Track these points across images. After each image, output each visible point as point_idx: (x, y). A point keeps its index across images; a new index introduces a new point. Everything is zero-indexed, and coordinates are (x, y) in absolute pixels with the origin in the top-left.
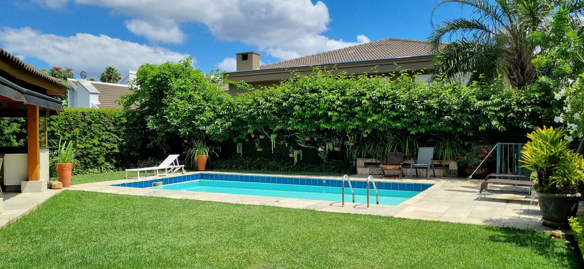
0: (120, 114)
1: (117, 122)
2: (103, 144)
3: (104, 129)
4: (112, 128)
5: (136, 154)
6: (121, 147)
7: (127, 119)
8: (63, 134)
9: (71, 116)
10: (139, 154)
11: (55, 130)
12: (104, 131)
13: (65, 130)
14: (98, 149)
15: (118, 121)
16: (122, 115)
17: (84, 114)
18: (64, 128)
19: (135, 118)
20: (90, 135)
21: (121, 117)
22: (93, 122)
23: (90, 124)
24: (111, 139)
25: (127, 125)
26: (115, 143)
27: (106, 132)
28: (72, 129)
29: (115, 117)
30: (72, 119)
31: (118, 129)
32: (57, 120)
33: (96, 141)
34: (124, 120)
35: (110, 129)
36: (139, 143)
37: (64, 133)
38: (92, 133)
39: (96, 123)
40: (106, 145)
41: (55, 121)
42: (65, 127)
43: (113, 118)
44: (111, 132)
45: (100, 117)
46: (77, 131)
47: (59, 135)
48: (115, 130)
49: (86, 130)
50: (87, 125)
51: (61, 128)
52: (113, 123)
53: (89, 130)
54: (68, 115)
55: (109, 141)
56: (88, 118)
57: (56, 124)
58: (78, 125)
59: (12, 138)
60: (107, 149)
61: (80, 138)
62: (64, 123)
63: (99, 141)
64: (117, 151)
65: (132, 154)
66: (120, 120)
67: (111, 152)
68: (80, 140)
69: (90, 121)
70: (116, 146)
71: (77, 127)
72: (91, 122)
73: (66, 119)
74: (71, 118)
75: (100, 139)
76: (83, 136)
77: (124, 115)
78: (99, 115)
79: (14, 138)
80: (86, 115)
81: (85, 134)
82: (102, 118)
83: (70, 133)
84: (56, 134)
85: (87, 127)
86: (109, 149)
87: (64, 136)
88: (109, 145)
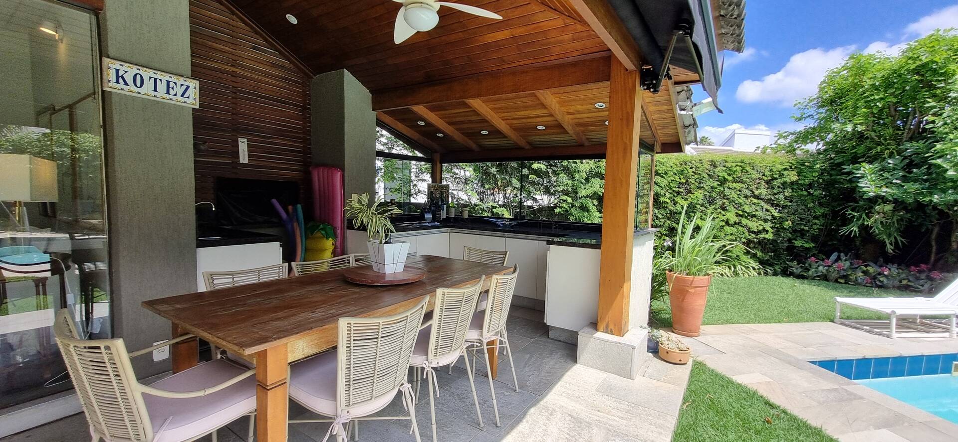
0: (782, 164)
1: (774, 179)
2: (744, 221)
3: (749, 193)
4: (763, 191)
5: (807, 246)
6: (778, 230)
7: (799, 174)
8: (674, 200)
9: (691, 168)
10: (812, 245)
11: (662, 192)
12: (747, 197)
13: (678, 193)
14: (734, 230)
15: (776, 179)
16: (787, 165)
17: (714, 165)
18: (677, 190)
19: (815, 171)
20: (721, 203)
21: (785, 169)
22: (730, 178)
23: (723, 182)
24: (759, 213)
25: (795, 187)
26: (765, 221)
27: (752, 199)
28: (689, 192)
29: (771, 170)
30: (693, 172)
31: (775, 194)
32: (666, 173)
33: (732, 217)
34: (792, 176)
35: (760, 194)
36: (816, 224)
37: (676, 199)
38: (725, 201)
39: (734, 181)
40: (750, 224)
41: (662, 177)
42: (679, 188)
43: (767, 173)
44: (761, 199)
45: (743, 168)
46: (699, 196)
47: (667, 203)
48: (769, 197)
49: (714, 194)
50: (718, 185)
51: (671, 188)
52: (767, 182)
53: (720, 195)
54: (686, 165)
55: (754, 216)
56: (720, 172)
57: (664, 182)
58: (701, 185)
59: (591, 204)
60: (751, 232)
61: (703, 208)
62: (679, 180)
63: (738, 215)
64: (770, 236)
65: (798, 243)
66: (781, 175)
67: (754, 238)
68: (702, 212)
69: (724, 177)
70: (768, 226)
71: (699, 188)
72: (725, 180)
73: (682, 172)
74: (689, 170)
75: (741, 213)
76: (708, 205)
77: (791, 167)
78: (740, 166)
79: (594, 205)
80: (717, 167)
81: (711, 201)
82: (747, 171)
83: (686, 200)
84: (662, 199)
85: (716, 188)
86: (753, 232)
87: (675, 203)
88: (756, 224)
